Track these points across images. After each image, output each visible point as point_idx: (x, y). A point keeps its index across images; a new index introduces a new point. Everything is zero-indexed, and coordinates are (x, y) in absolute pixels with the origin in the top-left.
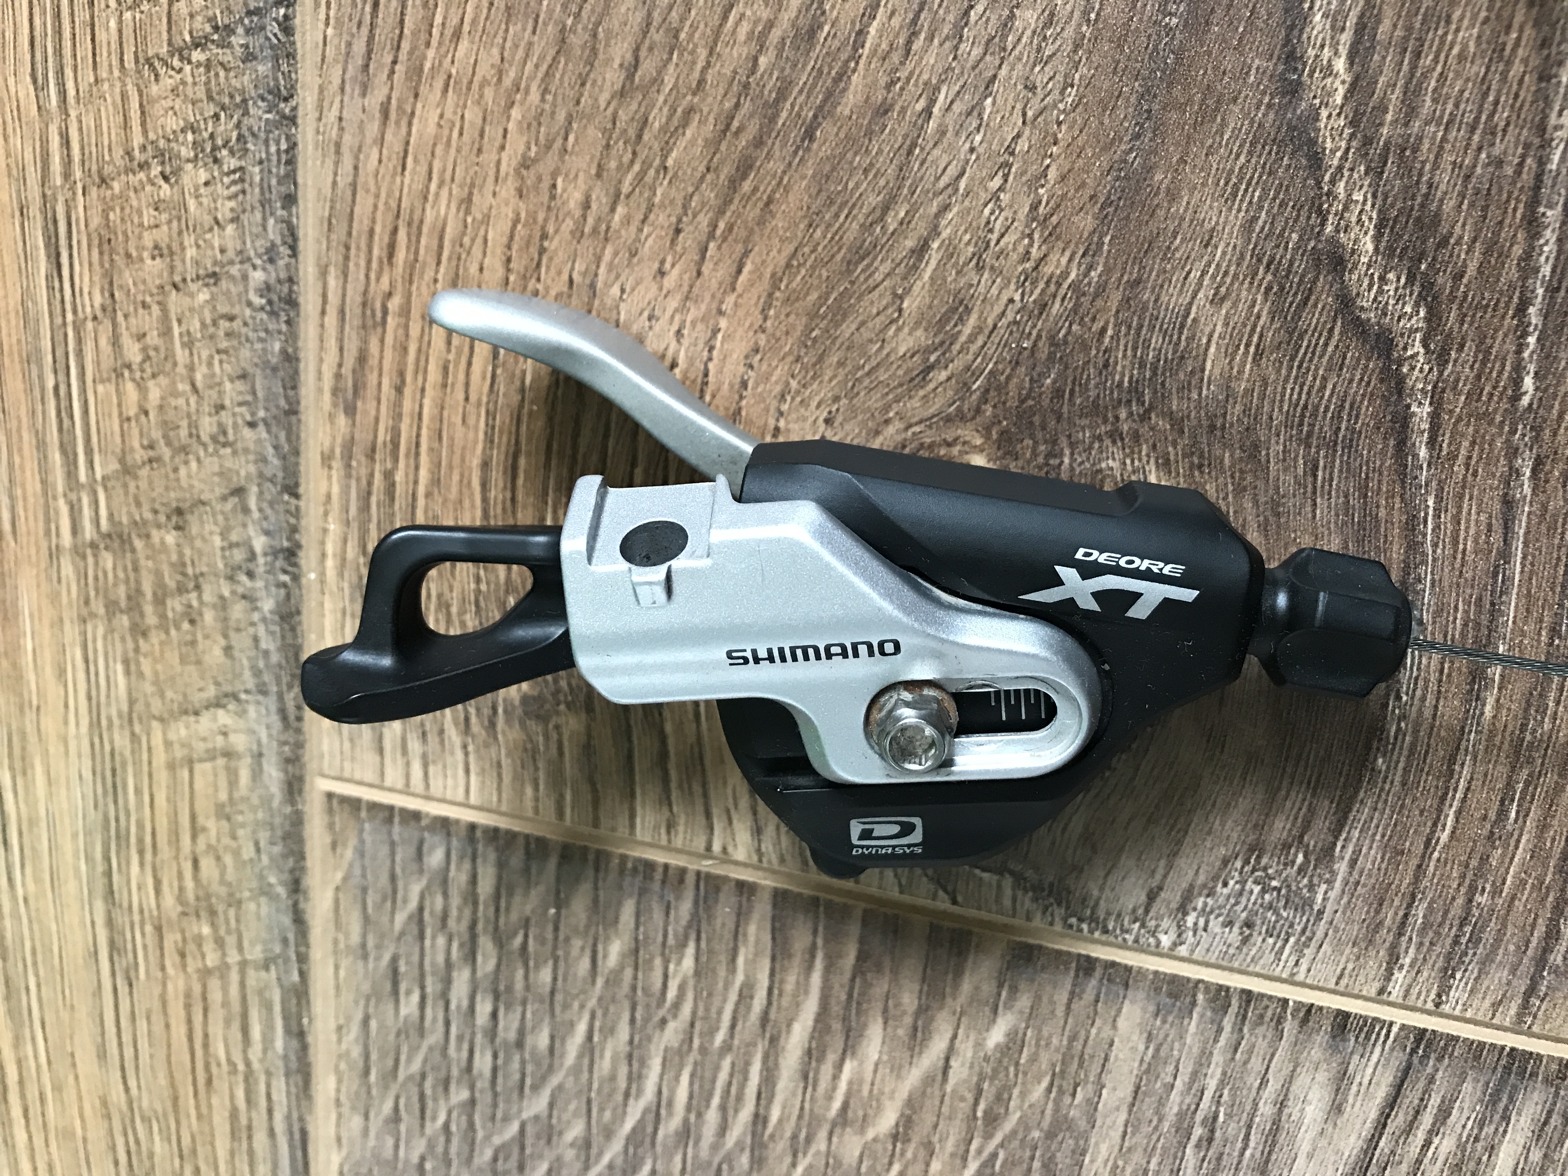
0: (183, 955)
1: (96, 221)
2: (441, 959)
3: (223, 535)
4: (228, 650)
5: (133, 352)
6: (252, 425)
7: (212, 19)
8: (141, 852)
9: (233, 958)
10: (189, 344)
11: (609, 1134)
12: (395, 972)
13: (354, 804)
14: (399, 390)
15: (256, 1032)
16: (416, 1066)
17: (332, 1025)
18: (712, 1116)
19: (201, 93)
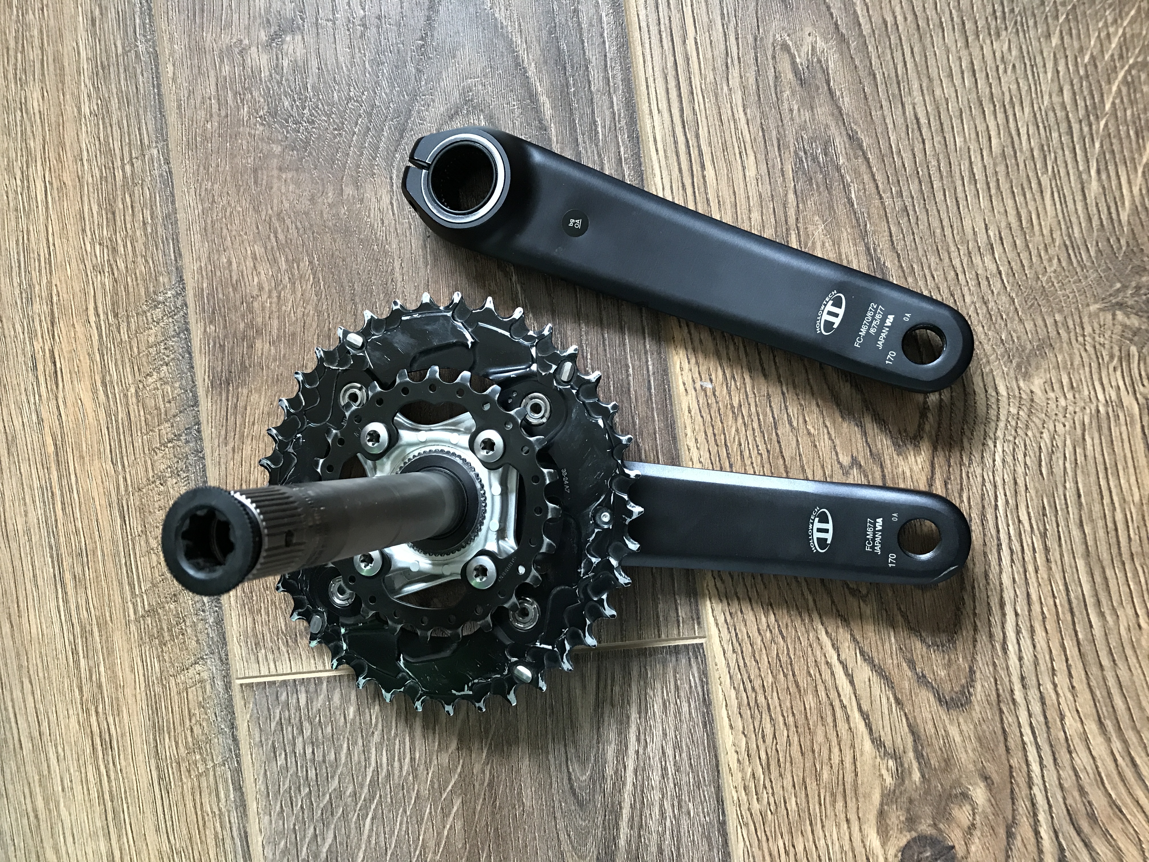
0: (189, 771)
1: (138, 503)
2: (290, 736)
7: (174, 434)
8: (169, 733)
9: (210, 764)
11: (362, 786)
12: (274, 747)
13: (251, 685)
15: (222, 795)
16: (287, 785)
17: (252, 780)
18: (396, 764)
19: (172, 456)
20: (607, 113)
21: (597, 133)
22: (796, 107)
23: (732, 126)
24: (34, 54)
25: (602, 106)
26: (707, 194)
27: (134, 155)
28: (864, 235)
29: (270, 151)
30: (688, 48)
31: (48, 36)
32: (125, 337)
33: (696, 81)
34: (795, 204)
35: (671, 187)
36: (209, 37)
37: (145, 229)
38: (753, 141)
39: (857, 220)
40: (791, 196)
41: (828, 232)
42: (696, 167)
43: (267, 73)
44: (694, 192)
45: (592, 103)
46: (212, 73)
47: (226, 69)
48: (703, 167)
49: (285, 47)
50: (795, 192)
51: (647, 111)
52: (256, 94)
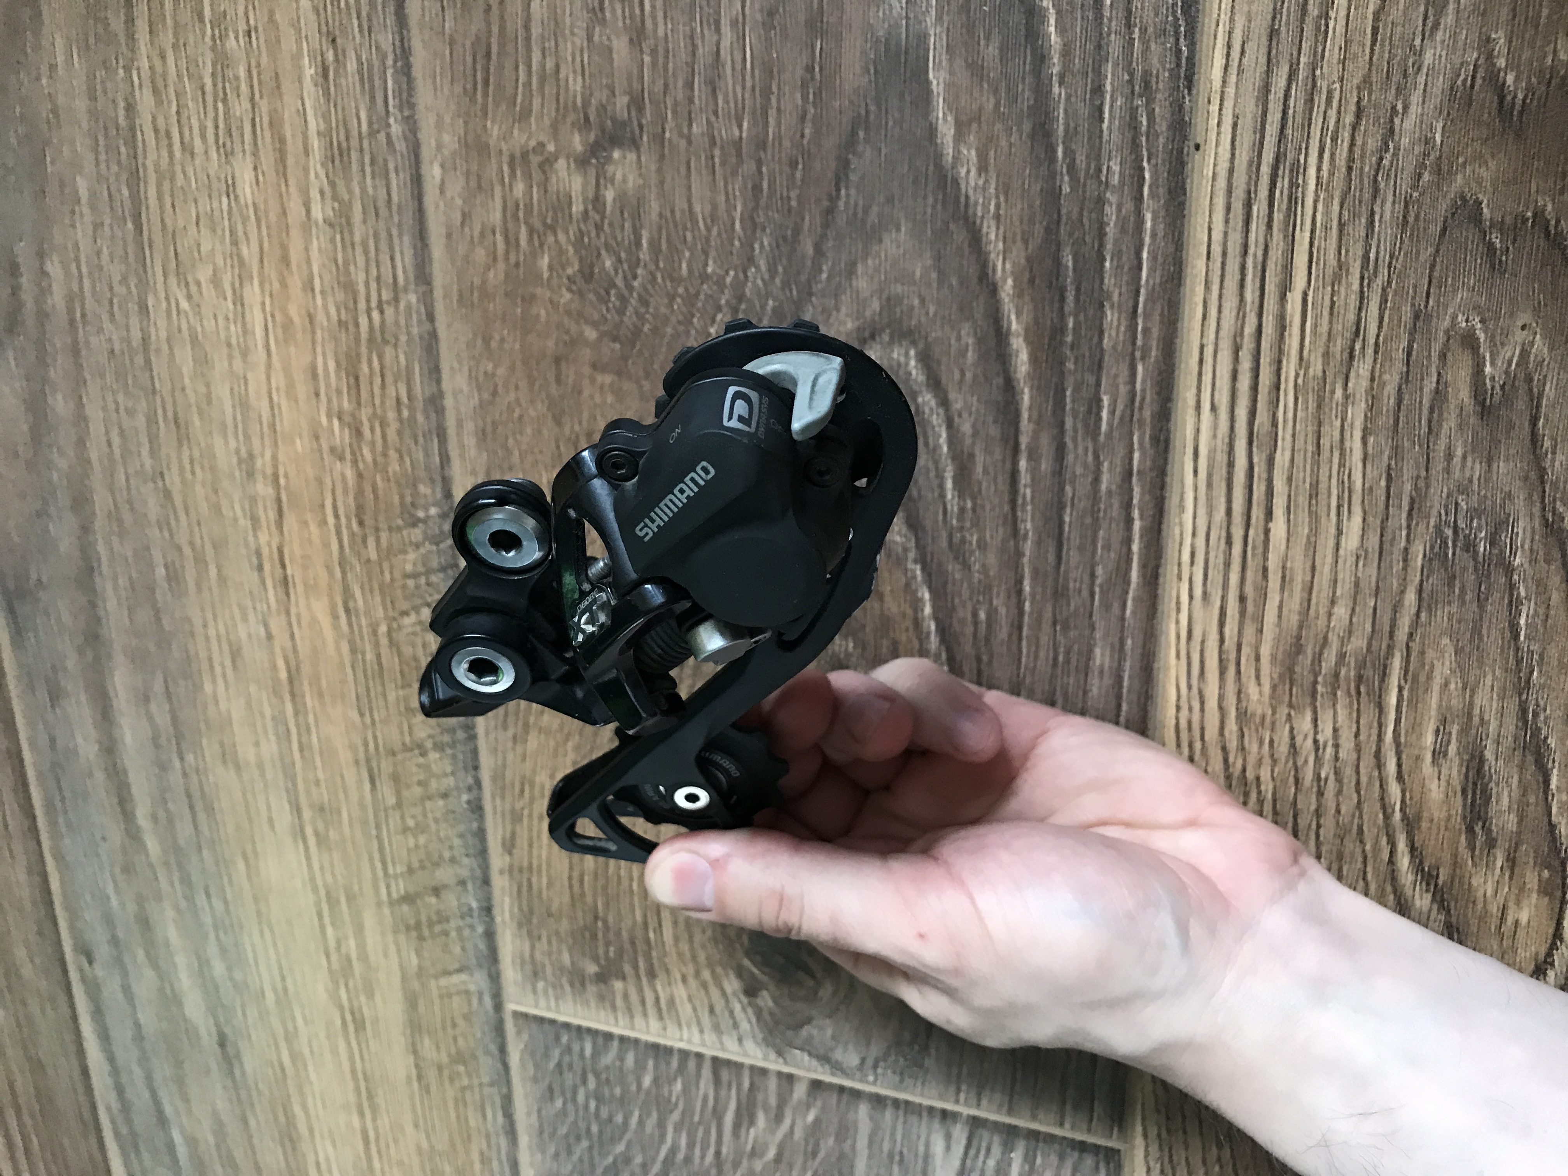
0: (452, 1080)
1: (391, 770)
2: (571, 1083)
3: (458, 900)
4: (463, 949)
5: (411, 823)
6: (467, 855)
10: (436, 821)
12: (551, 1088)
14: (530, 845)
15: (489, 1115)
16: (564, 1131)
17: (524, 1112)
18: (697, 1152)
20: (1123, 389)
21: (1099, 419)
22: (1459, 452)
23: (1336, 460)
24: (240, 108)
25: (1116, 376)
26: (1265, 559)
27: (385, 297)
28: (1523, 686)
29: (581, 334)
30: (1289, 307)
31: (260, 83)
32: (374, 556)
33: (1290, 367)
34: (1414, 610)
35: (1208, 535)
36: (495, 131)
37: (399, 411)
38: (1368, 491)
39: (1519, 662)
40: (1411, 597)
41: (1461, 669)
42: (1257, 513)
43: (581, 208)
44: (1245, 552)
45: (1100, 367)
46: (498, 190)
47: (519, 188)
48: (1269, 514)
49: (610, 169)
50: (1420, 591)
51: (1191, 401)
52: (562, 237)
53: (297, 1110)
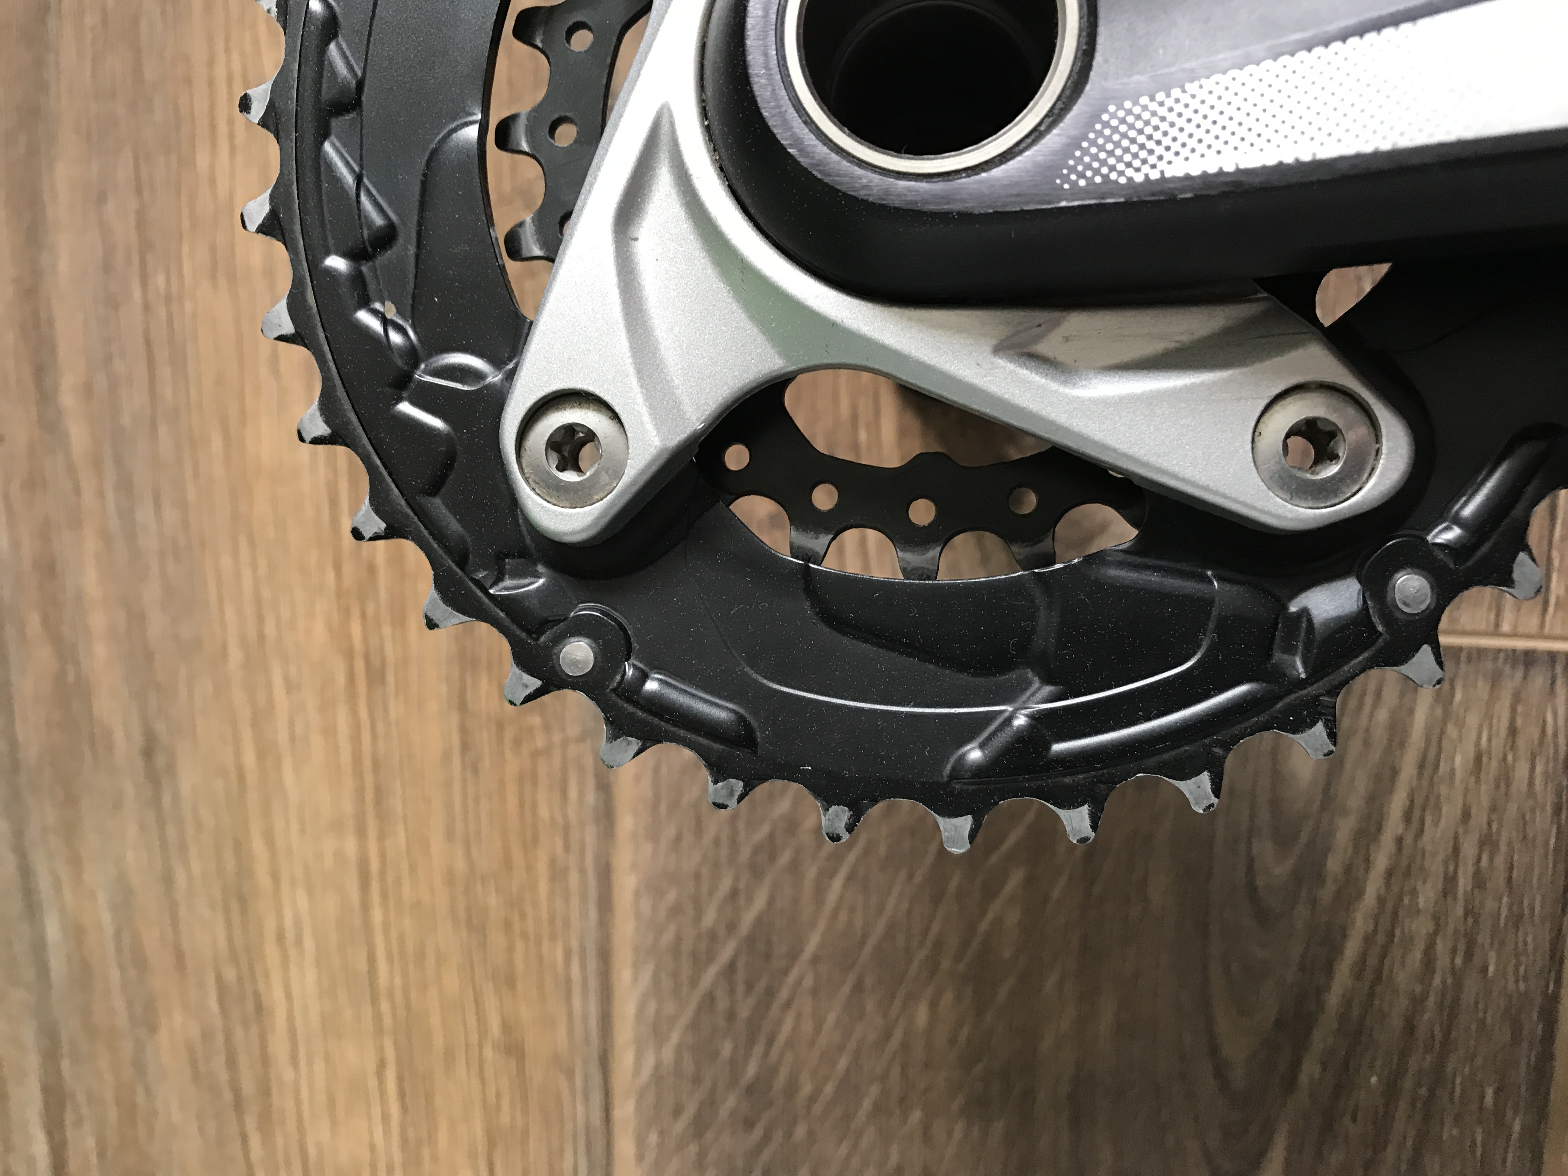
53: (258, 845)
